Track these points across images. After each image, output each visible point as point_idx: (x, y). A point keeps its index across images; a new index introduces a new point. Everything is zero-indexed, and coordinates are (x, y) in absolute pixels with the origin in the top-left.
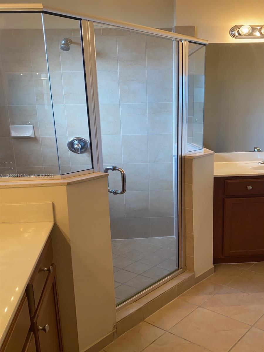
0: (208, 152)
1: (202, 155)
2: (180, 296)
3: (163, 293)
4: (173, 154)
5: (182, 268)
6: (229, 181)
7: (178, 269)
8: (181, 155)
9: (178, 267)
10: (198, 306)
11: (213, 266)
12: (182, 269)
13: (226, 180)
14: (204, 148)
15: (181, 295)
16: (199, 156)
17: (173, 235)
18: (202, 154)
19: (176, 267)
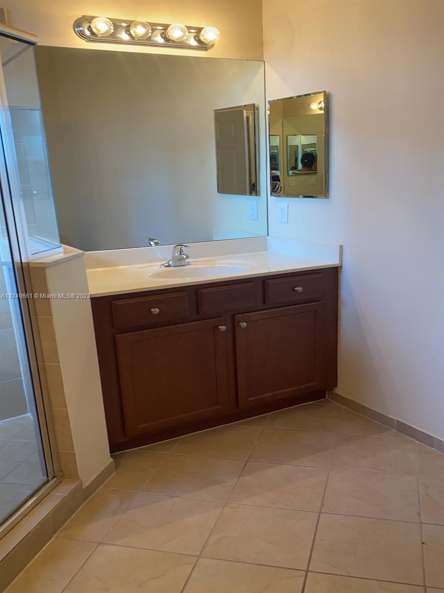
0: (74, 251)
1: (61, 258)
2: (61, 532)
3: (24, 536)
4: (3, 261)
5: (54, 477)
6: (118, 303)
7: (48, 481)
8: (19, 261)
9: (48, 477)
10: (97, 544)
11: (112, 460)
12: (55, 480)
13: (113, 302)
14: (62, 245)
15: (61, 529)
16: (57, 261)
17: (26, 412)
18: (61, 256)
19: (43, 476)
